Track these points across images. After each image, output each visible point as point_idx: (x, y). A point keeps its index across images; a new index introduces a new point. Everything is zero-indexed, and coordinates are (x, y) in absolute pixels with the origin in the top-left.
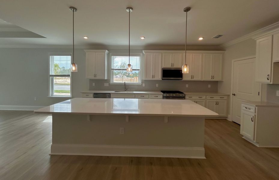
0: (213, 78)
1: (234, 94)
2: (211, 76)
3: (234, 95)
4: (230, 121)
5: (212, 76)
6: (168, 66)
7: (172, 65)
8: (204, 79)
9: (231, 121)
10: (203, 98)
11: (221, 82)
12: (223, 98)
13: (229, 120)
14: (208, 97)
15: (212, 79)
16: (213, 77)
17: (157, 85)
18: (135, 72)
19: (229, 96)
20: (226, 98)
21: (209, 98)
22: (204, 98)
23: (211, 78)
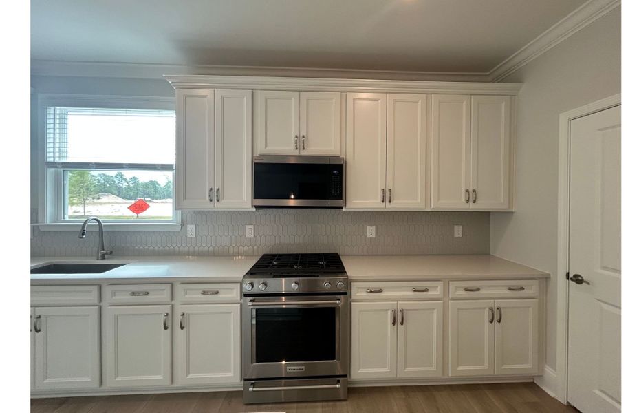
0: (472, 200)
1: (576, 276)
2: (463, 191)
3: (578, 279)
4: (554, 400)
5: (467, 191)
6: (283, 146)
7: (300, 141)
8: (434, 206)
9: (562, 399)
10: (431, 293)
11: (506, 215)
12: (522, 289)
13: (552, 395)
14: (457, 288)
15: (467, 202)
16: (472, 196)
17: (249, 231)
18: (134, 179)
19: (545, 280)
20: (532, 289)
21: (462, 293)
22: (436, 292)
23: (464, 200)
